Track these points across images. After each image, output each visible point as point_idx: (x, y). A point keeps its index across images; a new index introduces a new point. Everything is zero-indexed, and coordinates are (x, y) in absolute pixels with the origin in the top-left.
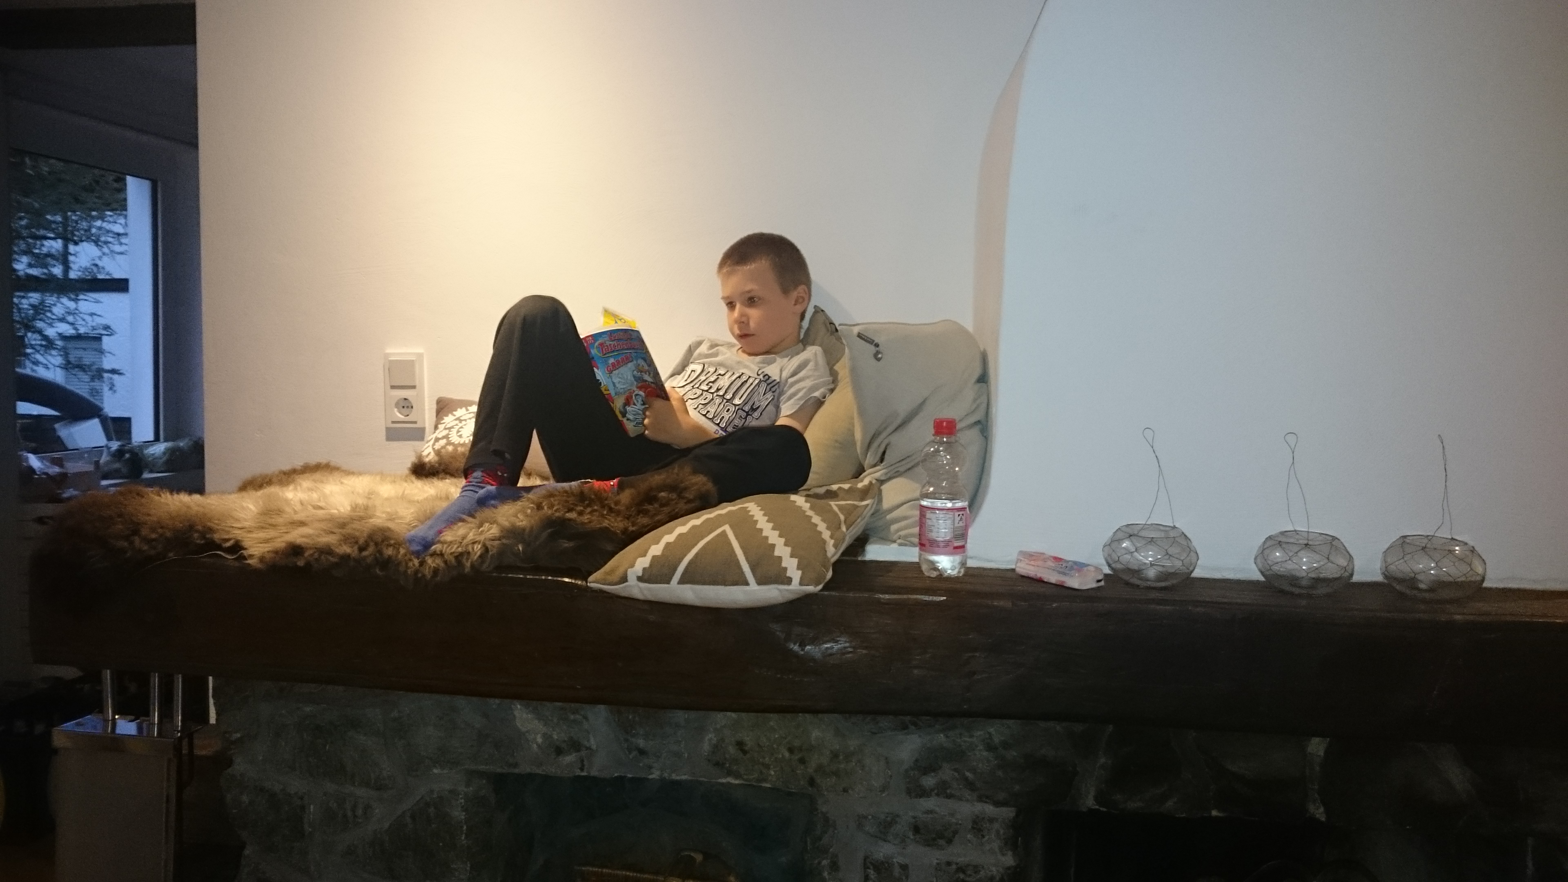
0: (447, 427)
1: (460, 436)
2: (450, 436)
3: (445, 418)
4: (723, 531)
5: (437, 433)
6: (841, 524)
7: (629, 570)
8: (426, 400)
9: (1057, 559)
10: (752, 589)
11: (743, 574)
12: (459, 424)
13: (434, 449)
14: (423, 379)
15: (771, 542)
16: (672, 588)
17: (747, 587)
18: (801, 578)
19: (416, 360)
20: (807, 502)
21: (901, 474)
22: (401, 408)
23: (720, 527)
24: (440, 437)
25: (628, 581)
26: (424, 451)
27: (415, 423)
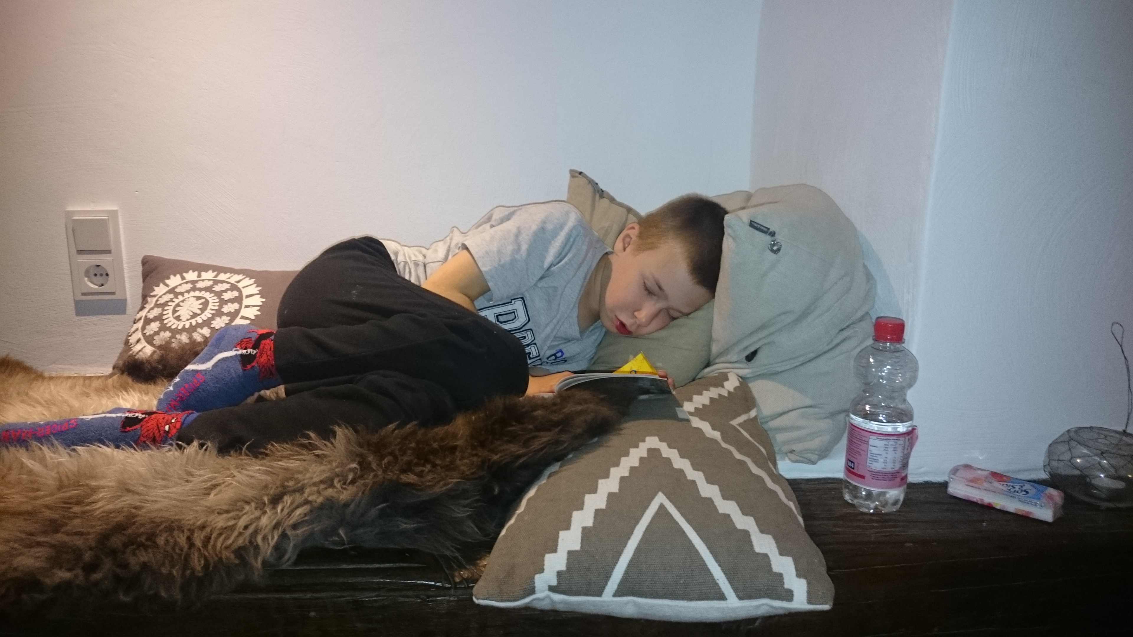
3: (156, 288)
4: (662, 507)
5: (146, 310)
6: (767, 463)
7: (537, 577)
8: (125, 266)
9: (996, 476)
10: (730, 606)
11: (715, 584)
12: (174, 300)
13: (144, 334)
14: (120, 243)
15: (740, 526)
16: (604, 602)
17: (722, 602)
18: (809, 593)
19: (108, 219)
20: (714, 428)
21: (777, 373)
22: (93, 276)
23: (653, 498)
24: (151, 318)
25: (536, 592)
26: (130, 336)
27: (113, 293)
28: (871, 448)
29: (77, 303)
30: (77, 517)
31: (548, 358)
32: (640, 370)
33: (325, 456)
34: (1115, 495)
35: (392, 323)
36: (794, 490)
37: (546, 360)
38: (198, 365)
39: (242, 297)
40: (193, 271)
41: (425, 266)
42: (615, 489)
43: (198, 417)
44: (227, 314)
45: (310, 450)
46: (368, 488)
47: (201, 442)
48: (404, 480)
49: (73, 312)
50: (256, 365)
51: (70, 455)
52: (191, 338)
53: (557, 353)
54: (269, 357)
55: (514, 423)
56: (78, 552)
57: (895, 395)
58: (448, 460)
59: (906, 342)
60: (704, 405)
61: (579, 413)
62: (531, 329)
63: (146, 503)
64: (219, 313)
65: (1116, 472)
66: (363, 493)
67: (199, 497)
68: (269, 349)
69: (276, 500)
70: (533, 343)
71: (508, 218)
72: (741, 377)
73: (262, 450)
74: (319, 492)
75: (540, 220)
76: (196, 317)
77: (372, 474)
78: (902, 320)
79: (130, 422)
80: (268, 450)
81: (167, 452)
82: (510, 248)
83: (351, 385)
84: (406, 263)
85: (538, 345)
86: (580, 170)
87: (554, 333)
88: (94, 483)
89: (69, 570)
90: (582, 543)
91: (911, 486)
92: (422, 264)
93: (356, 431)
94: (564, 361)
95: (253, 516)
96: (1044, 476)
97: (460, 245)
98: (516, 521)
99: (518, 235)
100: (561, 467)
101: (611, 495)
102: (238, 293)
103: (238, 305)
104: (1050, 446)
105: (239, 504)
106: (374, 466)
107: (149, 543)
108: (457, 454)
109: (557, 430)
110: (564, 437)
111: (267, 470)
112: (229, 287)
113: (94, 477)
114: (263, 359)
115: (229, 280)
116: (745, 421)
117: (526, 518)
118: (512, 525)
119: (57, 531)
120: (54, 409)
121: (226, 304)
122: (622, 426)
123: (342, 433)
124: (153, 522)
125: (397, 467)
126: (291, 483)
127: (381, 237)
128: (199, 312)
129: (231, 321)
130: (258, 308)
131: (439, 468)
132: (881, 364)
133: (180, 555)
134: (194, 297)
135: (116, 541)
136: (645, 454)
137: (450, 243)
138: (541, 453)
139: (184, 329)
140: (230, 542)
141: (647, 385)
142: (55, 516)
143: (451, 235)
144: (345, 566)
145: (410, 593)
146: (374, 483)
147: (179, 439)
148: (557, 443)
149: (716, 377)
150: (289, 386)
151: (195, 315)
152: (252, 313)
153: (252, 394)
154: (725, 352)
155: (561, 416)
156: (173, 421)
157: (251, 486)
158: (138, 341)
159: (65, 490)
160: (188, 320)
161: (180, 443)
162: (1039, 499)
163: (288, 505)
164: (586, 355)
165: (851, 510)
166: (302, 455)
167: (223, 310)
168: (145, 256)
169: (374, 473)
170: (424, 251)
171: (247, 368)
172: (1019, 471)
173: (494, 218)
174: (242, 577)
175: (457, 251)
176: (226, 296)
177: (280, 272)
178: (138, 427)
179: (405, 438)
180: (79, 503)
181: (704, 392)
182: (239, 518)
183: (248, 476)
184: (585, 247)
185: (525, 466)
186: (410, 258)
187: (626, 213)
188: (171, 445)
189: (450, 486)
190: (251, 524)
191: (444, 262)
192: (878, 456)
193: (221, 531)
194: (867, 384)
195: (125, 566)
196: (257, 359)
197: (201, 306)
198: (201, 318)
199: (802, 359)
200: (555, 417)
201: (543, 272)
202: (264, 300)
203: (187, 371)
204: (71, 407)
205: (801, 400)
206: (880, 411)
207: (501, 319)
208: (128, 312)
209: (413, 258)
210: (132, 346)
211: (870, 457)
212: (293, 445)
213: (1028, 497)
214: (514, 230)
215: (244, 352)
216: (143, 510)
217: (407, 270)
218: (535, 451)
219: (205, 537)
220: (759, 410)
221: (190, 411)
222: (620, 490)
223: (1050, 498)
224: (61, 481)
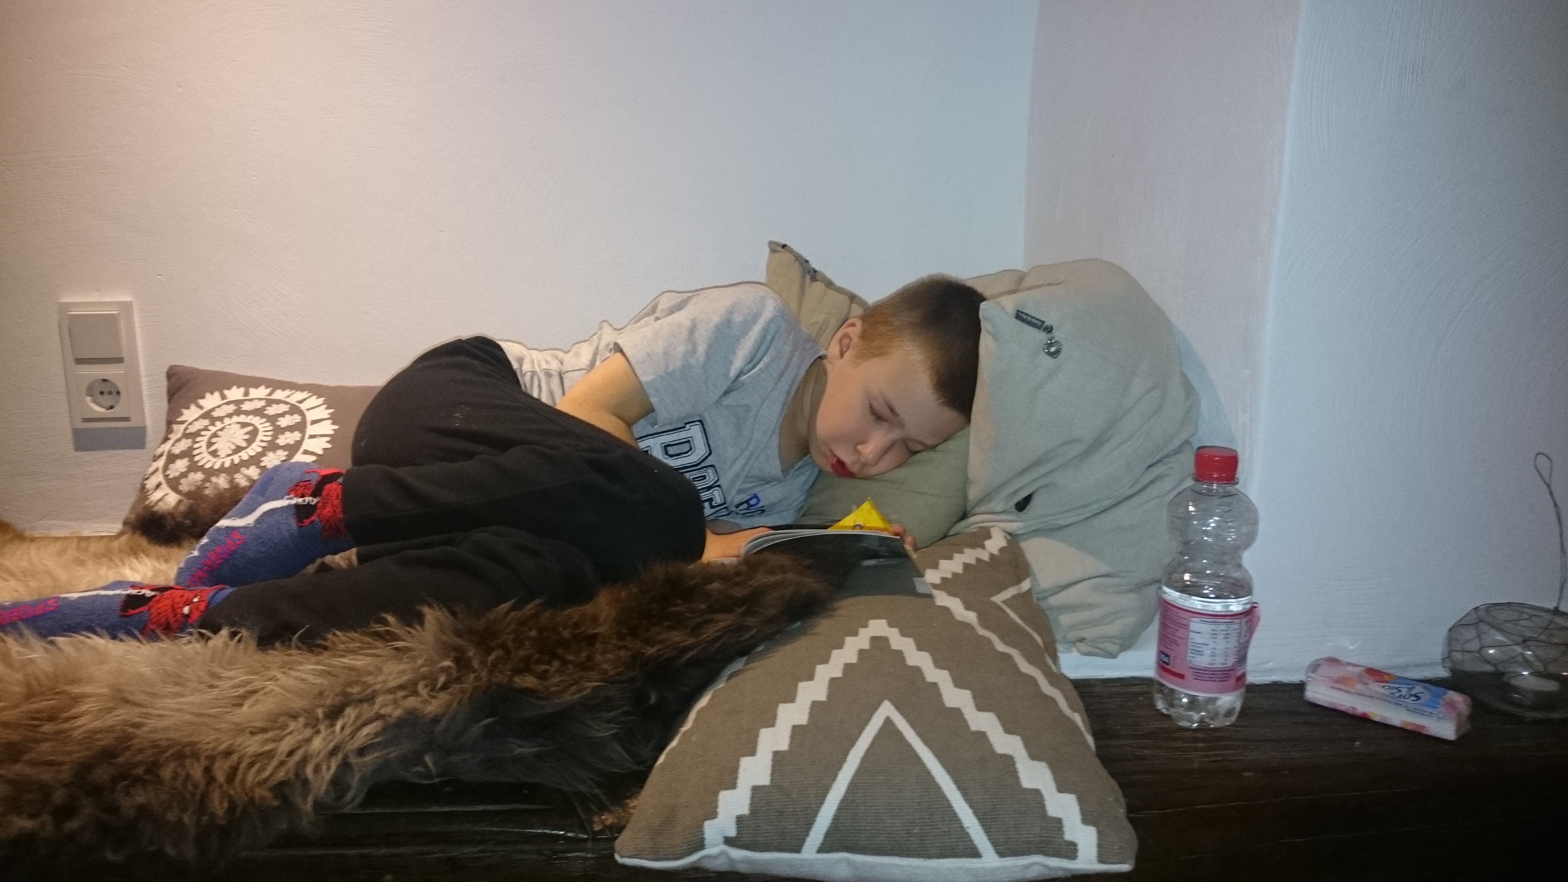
0: (188, 431)
1: (214, 454)
2: (195, 452)
3: (185, 411)
4: (888, 722)
5: (170, 443)
6: (1044, 656)
7: (707, 824)
8: (144, 380)
9: (1374, 673)
10: (987, 866)
11: (963, 834)
12: (210, 428)
13: (166, 476)
14: (135, 346)
15: (1000, 749)
16: (805, 860)
17: (975, 860)
18: (1100, 846)
19: (119, 314)
20: (968, 607)
21: (1060, 528)
22: (99, 395)
23: (875, 709)
24: (176, 453)
25: (706, 846)
26: (147, 479)
27: (127, 419)
28: (1192, 635)
29: (76, 432)
30: (48, 740)
31: (737, 506)
32: (868, 525)
33: (407, 650)
34: (1544, 701)
35: (509, 459)
36: (1082, 696)
37: (734, 509)
38: (234, 520)
39: (306, 423)
40: (239, 387)
41: (561, 378)
42: (822, 696)
43: (232, 593)
44: (285, 447)
45: (388, 641)
46: (467, 696)
47: (232, 630)
48: (517, 684)
49: (71, 446)
50: (317, 520)
51: (46, 650)
52: (231, 481)
53: (751, 499)
54: (335, 508)
55: (679, 602)
56: (45, 790)
57: (1226, 558)
58: (584, 654)
59: (1241, 482)
60: (954, 574)
61: (774, 586)
62: (712, 466)
63: (148, 719)
64: (272, 446)
65: (1545, 668)
66: (459, 703)
67: (226, 709)
68: (335, 496)
69: (334, 714)
70: (716, 484)
71: (680, 306)
72: (1010, 534)
73: (320, 642)
74: (395, 702)
75: (724, 309)
76: (240, 452)
77: (472, 676)
78: (1235, 451)
79: (133, 602)
80: (329, 641)
81: (184, 644)
82: (681, 349)
83: (449, 548)
84: (534, 373)
85: (724, 487)
86: (783, 243)
87: (746, 470)
88: (76, 690)
89: (32, 816)
90: (773, 774)
91: (1252, 689)
92: (557, 373)
93: (454, 614)
94: (760, 512)
95: (300, 737)
96: (1442, 673)
97: (611, 346)
98: (679, 743)
99: (692, 330)
100: (746, 664)
101: (815, 705)
102: (300, 417)
103: (300, 435)
104: (1450, 630)
105: (281, 719)
106: (475, 664)
107: (148, 777)
108: (598, 646)
109: (741, 610)
110: (751, 621)
111: (325, 671)
112: (287, 410)
113: (75, 681)
114: (328, 511)
115: (288, 400)
116: (1014, 597)
117: (694, 738)
118: (674, 749)
119: (16, 761)
120: (33, 584)
121: (283, 433)
122: (835, 605)
123: (432, 615)
124: (156, 746)
125: (509, 666)
126: (356, 690)
127: (501, 338)
128: (244, 444)
129: (290, 456)
130: (328, 439)
131: (570, 666)
132: (1207, 516)
133: (193, 794)
134: (238, 423)
135: (102, 774)
136: (866, 645)
137: (599, 344)
138: (717, 645)
139: (222, 469)
140: (266, 774)
141: (875, 546)
142: (15, 737)
143: (599, 332)
144: (435, 809)
145: (527, 847)
146: (475, 688)
147: (202, 626)
148: (741, 629)
149: (973, 534)
150: (364, 549)
151: (238, 449)
152: (319, 446)
153: (313, 561)
154: (986, 498)
155: (747, 591)
156: (196, 600)
157: (299, 694)
158: (158, 486)
159: (34, 700)
160: (229, 455)
161: (203, 631)
162: (1434, 708)
163: (351, 721)
164: (793, 503)
165: (1165, 725)
166: (375, 648)
167: (278, 441)
168: (172, 367)
169: (476, 674)
170: (561, 355)
171: (303, 525)
172: (1406, 667)
173: (660, 308)
174: (284, 826)
175: (608, 354)
176: (283, 422)
177: (361, 387)
178: (144, 609)
179: (522, 623)
180: (52, 719)
181: (956, 555)
182: (281, 739)
183: (297, 678)
184: (787, 349)
185: (694, 663)
186: (540, 366)
187: (848, 302)
188: (191, 634)
189: (585, 693)
190: (299, 748)
191: (589, 371)
192: (1203, 646)
193: (254, 758)
194: (1186, 543)
195: (114, 810)
196: (318, 511)
197: (247, 437)
198: (246, 452)
199: (1095, 508)
200: (738, 593)
201: (729, 383)
202: (336, 427)
203: (219, 529)
204: (55, 579)
205: (1092, 565)
206: (1205, 581)
207: (671, 451)
208: (148, 445)
209: (544, 366)
210: (150, 492)
211: (1192, 647)
212: (363, 633)
213: (1419, 704)
214: (687, 323)
215: (300, 500)
216: (145, 729)
217: (536, 384)
218: (708, 641)
219: (231, 767)
220: (1034, 581)
221: (220, 586)
222: (829, 696)
223: (1452, 705)
224: (29, 686)
